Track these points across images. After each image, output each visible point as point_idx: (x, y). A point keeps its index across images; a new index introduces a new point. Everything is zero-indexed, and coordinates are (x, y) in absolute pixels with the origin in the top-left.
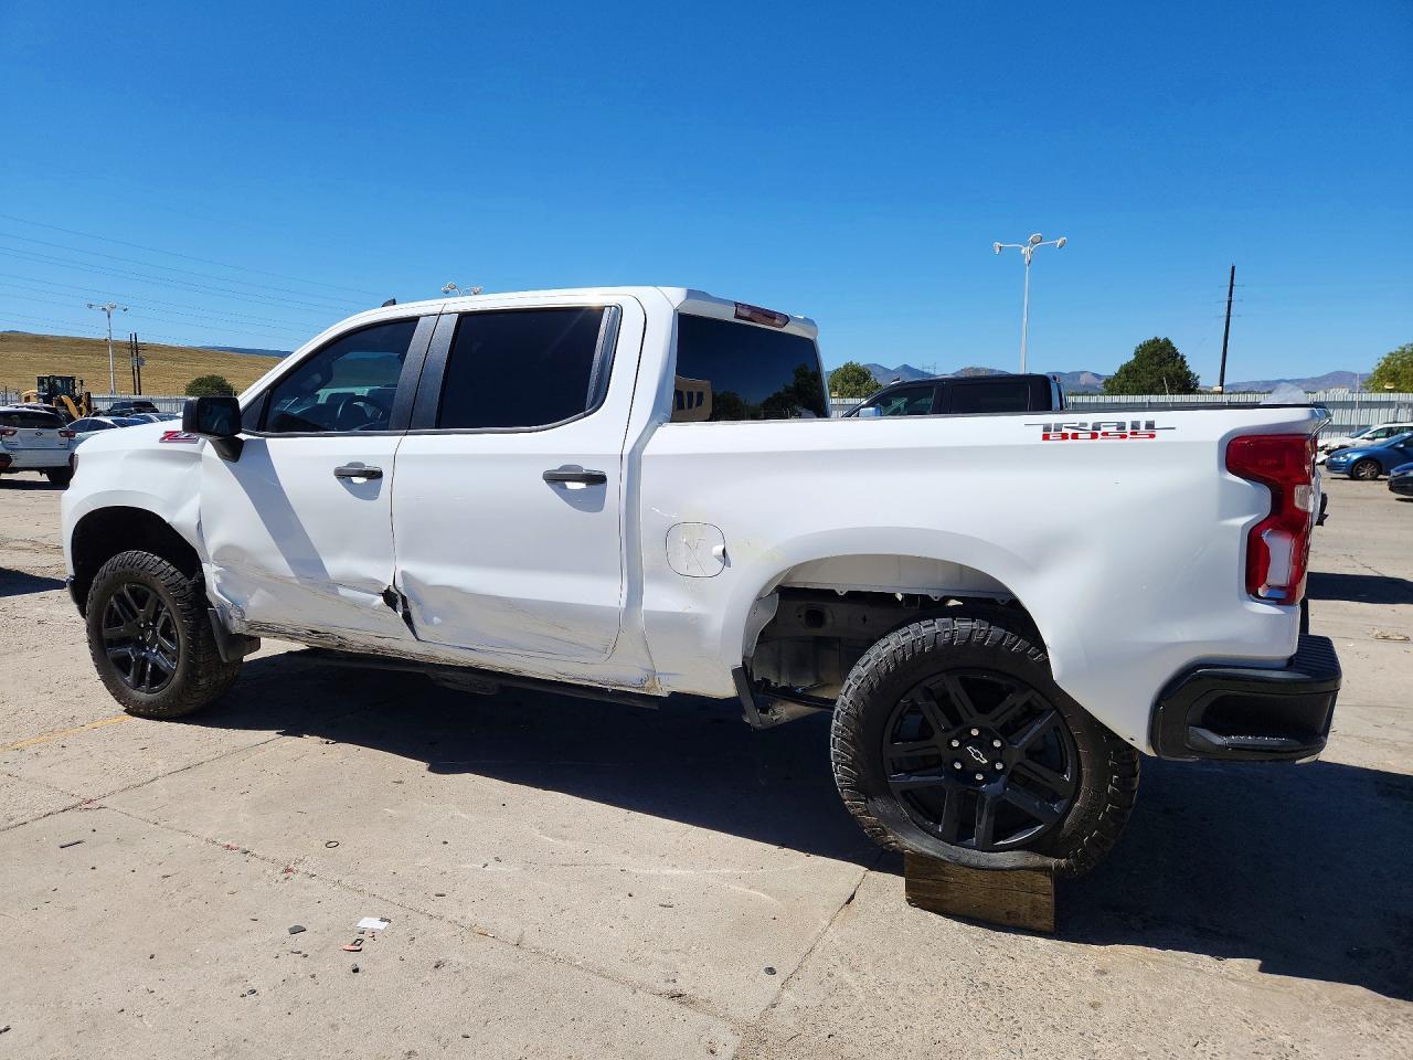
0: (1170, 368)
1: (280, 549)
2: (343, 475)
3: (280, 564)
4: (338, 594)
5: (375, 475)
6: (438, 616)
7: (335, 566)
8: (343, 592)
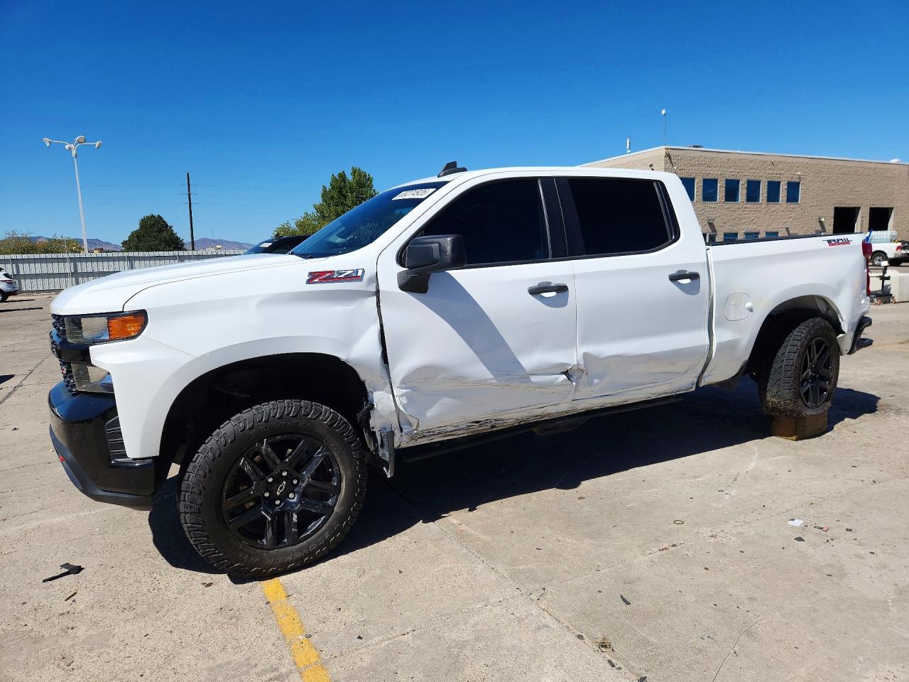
0: (164, 234)
1: (480, 359)
2: (536, 292)
3: (480, 371)
4: (531, 381)
5: (562, 289)
6: (596, 378)
7: (528, 361)
8: (534, 379)
